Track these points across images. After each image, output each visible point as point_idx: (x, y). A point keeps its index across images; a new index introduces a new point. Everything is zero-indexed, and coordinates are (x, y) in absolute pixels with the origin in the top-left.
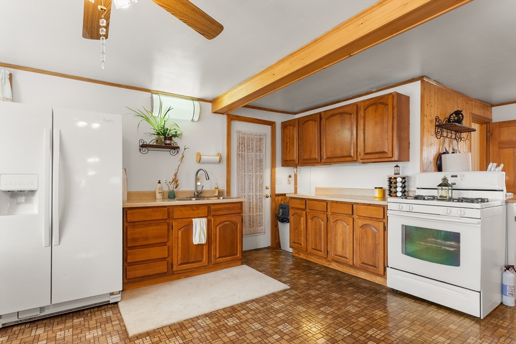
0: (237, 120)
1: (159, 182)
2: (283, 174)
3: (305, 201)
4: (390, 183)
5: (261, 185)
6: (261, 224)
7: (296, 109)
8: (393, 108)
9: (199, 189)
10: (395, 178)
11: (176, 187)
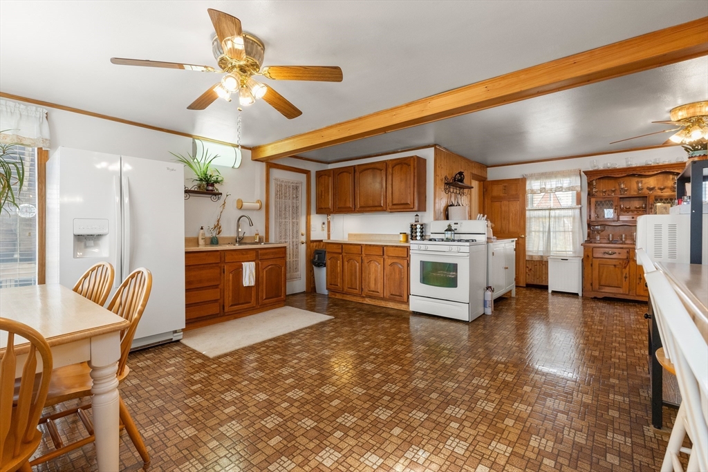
0: (275, 168)
1: (202, 228)
2: (317, 221)
3: (341, 245)
4: (412, 229)
5: (297, 232)
6: (296, 269)
7: (330, 159)
8: (414, 169)
9: (241, 235)
10: (416, 225)
11: (219, 233)
